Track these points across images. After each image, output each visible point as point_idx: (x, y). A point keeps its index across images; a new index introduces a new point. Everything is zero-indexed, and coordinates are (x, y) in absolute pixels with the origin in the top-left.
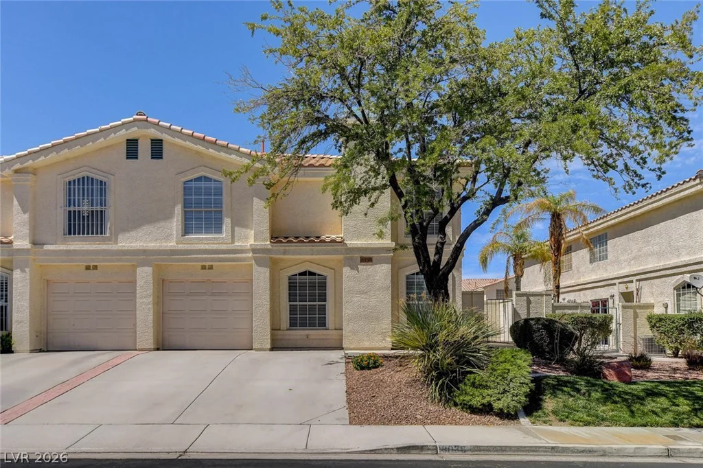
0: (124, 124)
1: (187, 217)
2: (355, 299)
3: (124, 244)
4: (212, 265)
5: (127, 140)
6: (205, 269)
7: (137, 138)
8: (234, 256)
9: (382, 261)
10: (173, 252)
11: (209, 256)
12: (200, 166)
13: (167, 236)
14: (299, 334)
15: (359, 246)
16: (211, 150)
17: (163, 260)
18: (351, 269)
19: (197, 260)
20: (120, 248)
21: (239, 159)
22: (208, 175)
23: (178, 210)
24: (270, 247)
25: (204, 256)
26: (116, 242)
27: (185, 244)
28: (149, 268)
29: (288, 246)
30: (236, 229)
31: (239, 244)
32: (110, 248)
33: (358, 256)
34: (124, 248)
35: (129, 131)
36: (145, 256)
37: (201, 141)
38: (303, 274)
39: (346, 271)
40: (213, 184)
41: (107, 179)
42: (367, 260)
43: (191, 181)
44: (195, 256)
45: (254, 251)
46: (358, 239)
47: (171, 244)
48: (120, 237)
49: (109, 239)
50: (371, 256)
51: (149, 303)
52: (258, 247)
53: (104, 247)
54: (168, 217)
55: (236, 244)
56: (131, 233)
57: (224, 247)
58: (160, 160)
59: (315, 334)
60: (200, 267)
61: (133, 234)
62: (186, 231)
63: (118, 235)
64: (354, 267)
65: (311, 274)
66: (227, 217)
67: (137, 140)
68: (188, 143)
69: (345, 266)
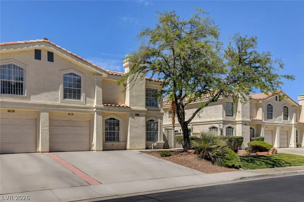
0: (38, 42)
1: (65, 91)
2: (134, 130)
3: (34, 101)
4: (73, 113)
5: (35, 50)
6: (70, 115)
7: (41, 50)
8: (87, 110)
9: (142, 116)
10: (59, 106)
11: (76, 109)
12: (71, 68)
13: (56, 99)
14: (109, 144)
15: (136, 109)
16: (79, 62)
17: (54, 110)
18: (132, 118)
19: (68, 111)
20: (33, 103)
21: (91, 68)
22: (74, 72)
23: (61, 87)
24: (103, 107)
25: (74, 109)
26: (30, 99)
27: (64, 103)
28: (47, 113)
29: (110, 108)
30: (87, 98)
31: (88, 105)
32: (27, 102)
33: (134, 113)
34: (35, 103)
35: (40, 46)
36: (45, 108)
37: (75, 58)
38: (111, 119)
39: (130, 119)
40: (77, 77)
41: (24, 67)
42: (137, 115)
43: (67, 74)
44: (69, 109)
45: (97, 108)
46: (134, 107)
47: (58, 103)
48: (32, 97)
49: (26, 98)
50: (139, 113)
51: (47, 130)
52: (99, 107)
53: (24, 101)
54: (57, 89)
55: (87, 105)
56: (37, 95)
57: (83, 106)
58: (52, 62)
59: (115, 144)
60: (68, 114)
61: (39, 96)
62: (65, 97)
63: (30, 96)
64: (133, 118)
65: (114, 119)
66: (84, 92)
67: (41, 51)
68: (69, 57)
69: (130, 117)
